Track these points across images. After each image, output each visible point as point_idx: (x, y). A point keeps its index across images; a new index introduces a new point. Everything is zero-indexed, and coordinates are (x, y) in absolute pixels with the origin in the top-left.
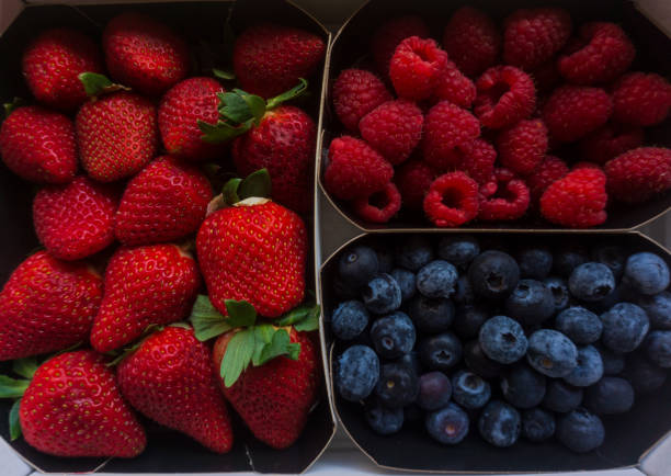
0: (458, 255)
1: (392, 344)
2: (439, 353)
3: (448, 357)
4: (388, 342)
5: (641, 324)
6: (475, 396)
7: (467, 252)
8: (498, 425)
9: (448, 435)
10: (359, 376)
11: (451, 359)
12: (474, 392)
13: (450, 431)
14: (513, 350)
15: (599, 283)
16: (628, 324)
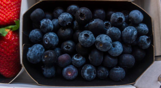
0: (71, 10)
1: (48, 42)
2: (66, 46)
3: (70, 47)
4: (47, 41)
5: (134, 31)
6: (78, 61)
7: (73, 8)
8: (86, 71)
9: (69, 76)
10: (32, 51)
11: (70, 48)
12: (78, 60)
13: (69, 74)
14: (88, 40)
15: (118, 17)
16: (129, 31)
